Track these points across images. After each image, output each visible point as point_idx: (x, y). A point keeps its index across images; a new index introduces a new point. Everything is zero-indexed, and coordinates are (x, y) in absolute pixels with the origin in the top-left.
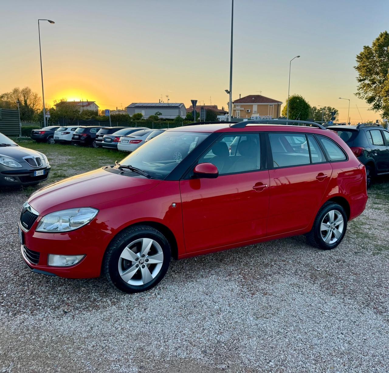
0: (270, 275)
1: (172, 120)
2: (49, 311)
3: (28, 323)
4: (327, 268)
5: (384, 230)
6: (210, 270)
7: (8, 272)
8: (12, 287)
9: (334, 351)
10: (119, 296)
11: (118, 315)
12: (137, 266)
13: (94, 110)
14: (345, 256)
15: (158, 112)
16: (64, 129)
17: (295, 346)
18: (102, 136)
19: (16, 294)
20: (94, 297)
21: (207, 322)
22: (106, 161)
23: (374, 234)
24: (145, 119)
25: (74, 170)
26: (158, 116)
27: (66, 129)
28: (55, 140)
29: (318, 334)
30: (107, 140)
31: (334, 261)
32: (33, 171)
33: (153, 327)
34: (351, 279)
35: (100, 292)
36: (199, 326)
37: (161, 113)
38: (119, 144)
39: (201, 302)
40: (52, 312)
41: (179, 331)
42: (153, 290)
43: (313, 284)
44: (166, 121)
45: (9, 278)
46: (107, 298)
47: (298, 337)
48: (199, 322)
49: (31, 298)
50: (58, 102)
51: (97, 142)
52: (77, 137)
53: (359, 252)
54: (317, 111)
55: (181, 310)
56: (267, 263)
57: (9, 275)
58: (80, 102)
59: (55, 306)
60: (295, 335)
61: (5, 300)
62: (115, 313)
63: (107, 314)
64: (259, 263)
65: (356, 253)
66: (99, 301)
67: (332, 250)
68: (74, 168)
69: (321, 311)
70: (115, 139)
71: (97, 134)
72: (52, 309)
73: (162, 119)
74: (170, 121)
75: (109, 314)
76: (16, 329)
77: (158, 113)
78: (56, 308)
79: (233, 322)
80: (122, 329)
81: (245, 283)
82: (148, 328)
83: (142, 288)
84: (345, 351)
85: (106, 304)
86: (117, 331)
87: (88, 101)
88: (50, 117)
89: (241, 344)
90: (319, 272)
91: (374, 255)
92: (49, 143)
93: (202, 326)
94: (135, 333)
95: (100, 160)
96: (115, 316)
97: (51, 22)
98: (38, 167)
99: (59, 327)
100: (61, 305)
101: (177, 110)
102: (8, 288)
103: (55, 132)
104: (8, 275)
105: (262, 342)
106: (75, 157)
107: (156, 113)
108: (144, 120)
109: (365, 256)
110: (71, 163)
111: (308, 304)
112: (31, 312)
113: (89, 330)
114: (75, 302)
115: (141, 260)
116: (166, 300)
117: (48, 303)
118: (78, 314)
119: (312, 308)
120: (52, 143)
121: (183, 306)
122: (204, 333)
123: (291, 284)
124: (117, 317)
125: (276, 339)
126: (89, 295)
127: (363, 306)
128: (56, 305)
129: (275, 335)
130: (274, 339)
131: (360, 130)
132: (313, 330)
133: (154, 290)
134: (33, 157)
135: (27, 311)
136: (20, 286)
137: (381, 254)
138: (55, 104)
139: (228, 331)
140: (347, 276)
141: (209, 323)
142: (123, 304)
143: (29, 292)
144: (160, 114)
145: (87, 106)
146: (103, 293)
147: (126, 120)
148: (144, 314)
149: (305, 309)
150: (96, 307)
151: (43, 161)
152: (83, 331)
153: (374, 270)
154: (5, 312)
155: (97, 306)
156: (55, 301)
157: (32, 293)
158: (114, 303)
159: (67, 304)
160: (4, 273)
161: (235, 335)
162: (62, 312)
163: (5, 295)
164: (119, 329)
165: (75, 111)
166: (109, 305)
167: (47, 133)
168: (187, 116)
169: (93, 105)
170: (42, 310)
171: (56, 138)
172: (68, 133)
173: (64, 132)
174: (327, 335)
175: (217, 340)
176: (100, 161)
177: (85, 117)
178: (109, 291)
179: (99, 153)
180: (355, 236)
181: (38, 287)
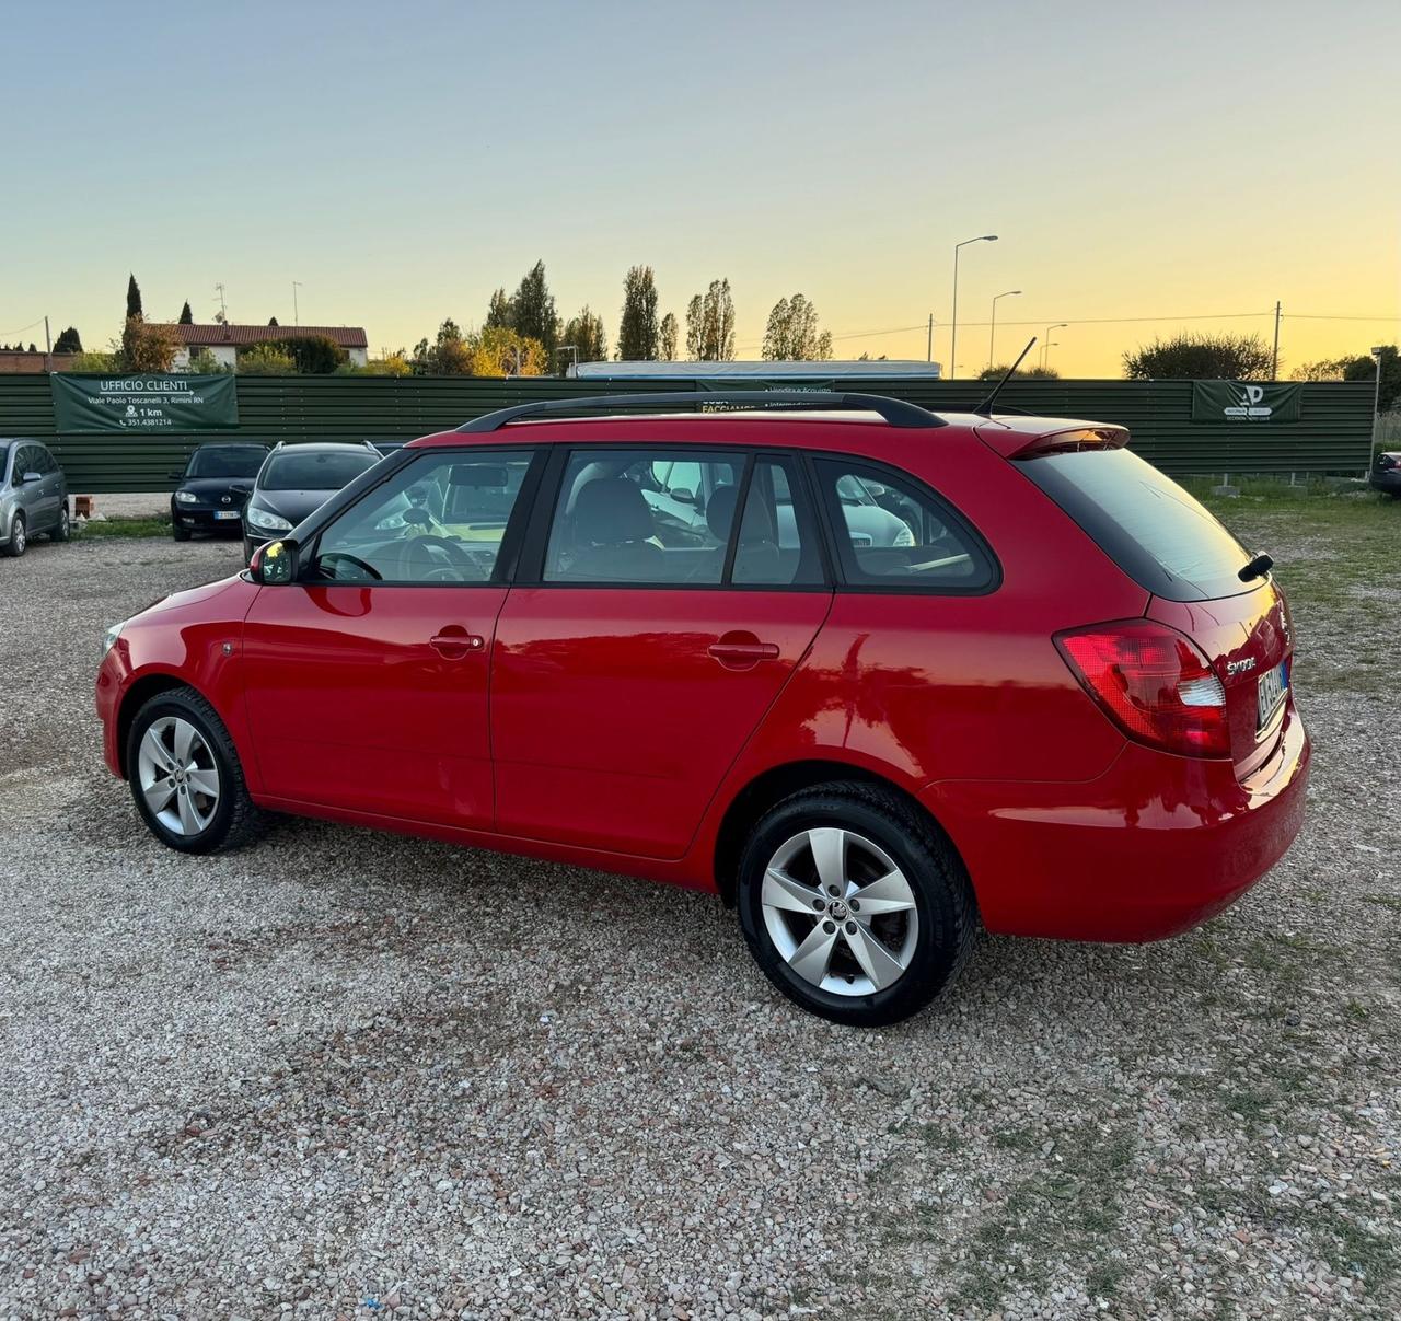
97: (990, 238)
115: (178, 771)
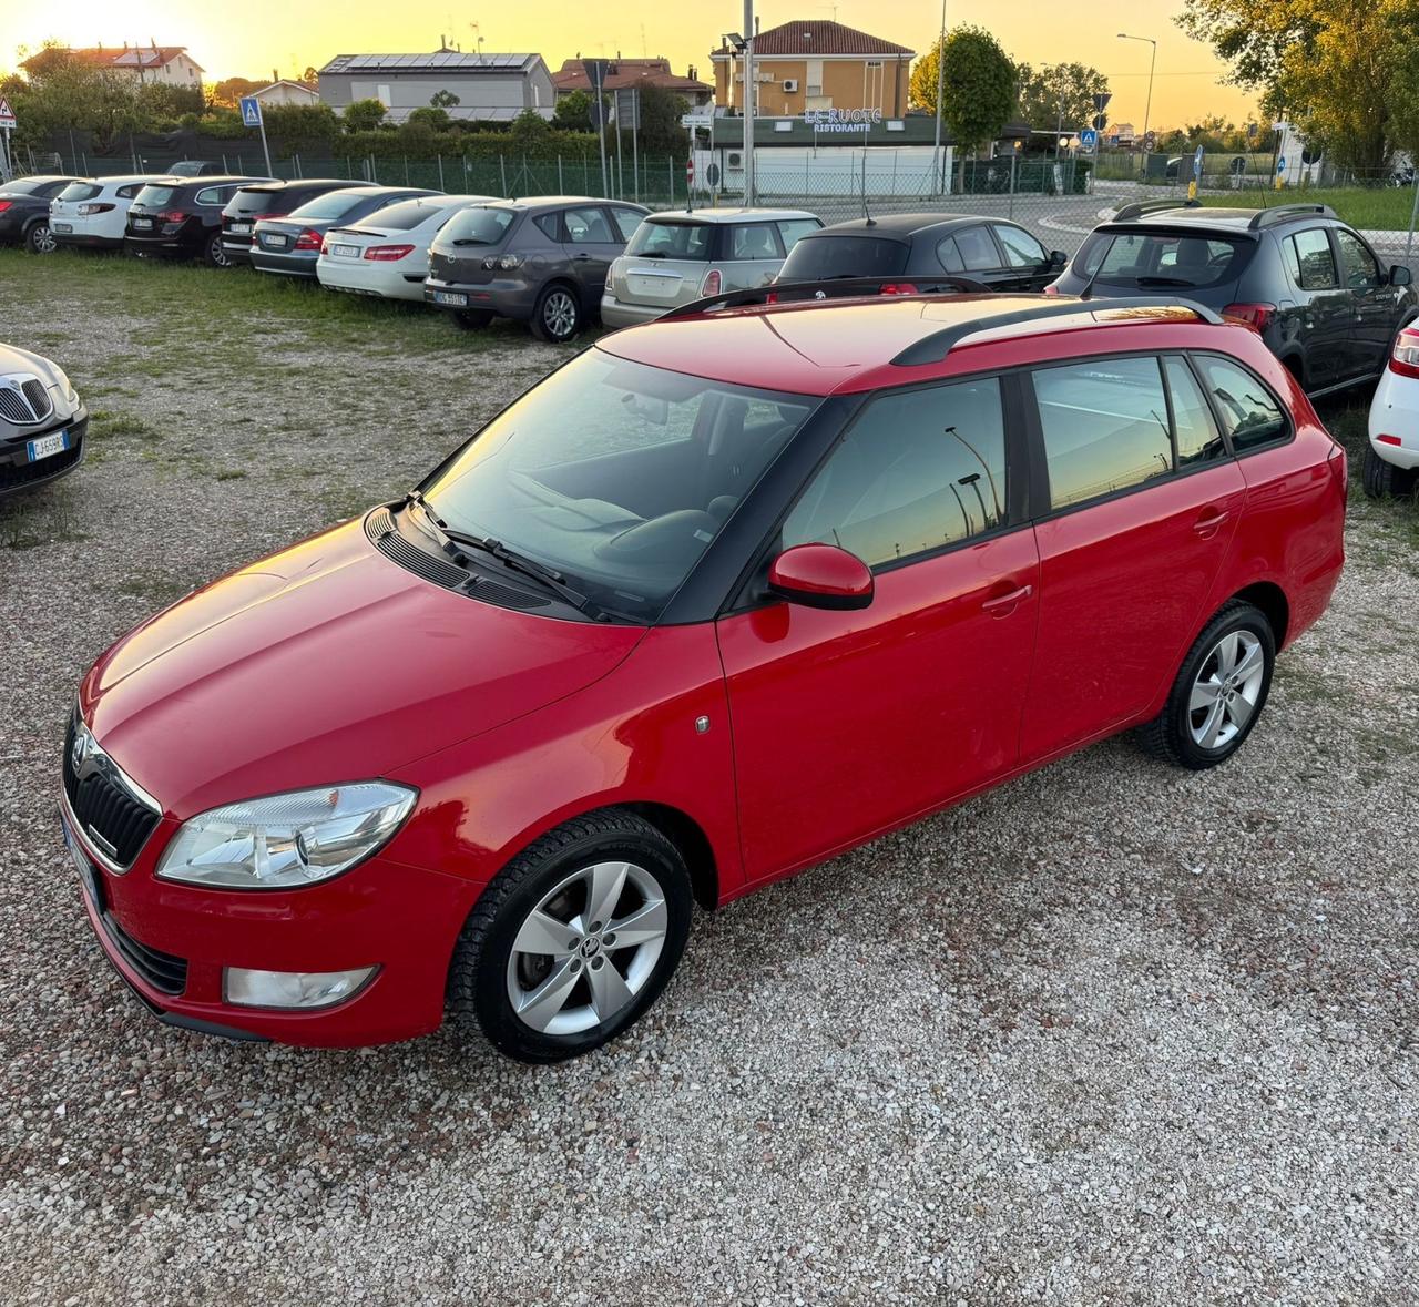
0: (1039, 916)
1: (504, 126)
2: (260, 1184)
3: (193, 1258)
4: (1224, 859)
5: (1369, 652)
6: (818, 910)
7: (44, 981)
8: (76, 1061)
9: (1351, 1289)
10: (512, 1080)
11: (535, 1183)
12: (574, 968)
13: (184, 86)
14: (1269, 797)
15: (444, 92)
16: (89, 190)
17: (1215, 1283)
18: (251, 222)
19: (102, 1098)
20: (419, 1090)
21: (877, 1192)
22: (281, 338)
23: (1341, 679)
24: (396, 123)
25: (168, 394)
26: (447, 110)
27: (97, 190)
28: (55, 237)
29: (1274, 1205)
30: (271, 240)
31: (1239, 823)
32: (22, 442)
33: (686, 1238)
34: (1318, 914)
35: (436, 1064)
36: (852, 1214)
37: (455, 94)
38: (321, 262)
39: (829, 1085)
40: (272, 1186)
41: (787, 1247)
42: (635, 1034)
43: (1198, 950)
44: (478, 131)
45: (54, 1013)
46: (471, 1095)
47: (1213, 1231)
48: (846, 1190)
49: (170, 1118)
50: (35, 50)
51: (226, 245)
52: (147, 224)
53: (1315, 772)
54: (1032, 82)
55: (767, 1135)
56: (1013, 854)
57: (49, 999)
58: (126, 50)
59: (274, 1150)
60: (1202, 1223)
61: (66, 1137)
62: (522, 1173)
63: (489, 1176)
64: (982, 854)
65: (1303, 777)
66: (445, 1109)
67: (1219, 768)
68: (165, 380)
69: (1259, 1087)
70: (302, 237)
71: (224, 213)
72: (269, 1170)
73: (463, 125)
74: (496, 132)
75: (499, 1181)
76: (150, 1295)
77: (445, 97)
78: (283, 1163)
79: (971, 1179)
80: (567, 1255)
81: (961, 968)
82: (665, 1240)
83: (595, 1037)
84: (1386, 1286)
85: (474, 1128)
86: (552, 1268)
87: (158, 45)
88: (14, 126)
89: (1024, 1292)
90: (1202, 885)
91: (1367, 785)
92: (36, 251)
93: (862, 1212)
94: (622, 1271)
95: (257, 332)
96: (527, 1189)
98: (37, 421)
99: (320, 1270)
100: (298, 1142)
101: (517, 85)
102: (61, 1069)
103: (53, 203)
104: (46, 997)
105: (1095, 1272)
106: (153, 322)
107: (437, 96)
108: (394, 128)
109: (1336, 793)
110: (145, 352)
111: (1208, 1058)
112: (189, 1193)
113: (443, 1274)
114: (352, 1124)
115: (588, 943)
116: (697, 1087)
117: (245, 1136)
118: (376, 1190)
119: (1223, 1076)
120: (46, 247)
121: (771, 1116)
122: (880, 1249)
123: (1122, 960)
124: (532, 1191)
125: (1140, 1250)
126: (396, 1085)
127: (1391, 1049)
128: (278, 1145)
129: (1133, 1230)
130: (1132, 1253)
131: (1261, 235)
132: (1256, 1191)
133: (640, 1038)
134: (13, 382)
135: (171, 1190)
136: (110, 1054)
137: (1388, 776)
138: (24, 59)
139: (960, 1227)
140: (1301, 900)
141: (884, 1195)
142: (541, 1118)
143: (153, 1084)
144: (453, 100)
145: (153, 66)
146: (449, 1065)
147: (323, 132)
148: (633, 1174)
149: (1203, 1086)
150: (440, 1147)
151: (52, 394)
152: (420, 1281)
153: (1383, 860)
154: (82, 1203)
155: (441, 1139)
156: (270, 1127)
157: (169, 1091)
158: (505, 1120)
159: (322, 1137)
160: (27, 988)
161: (995, 1249)
162: (312, 1184)
163: (61, 1110)
164: (558, 1256)
165: (112, 99)
166: (484, 1128)
167: (21, 205)
168: (558, 110)
169: (181, 65)
170: (232, 1179)
171: (61, 228)
172: (105, 208)
173: (90, 206)
174: (1306, 1209)
175: (934, 1279)
176: (259, 337)
177: (154, 122)
178: (468, 1050)
179: (245, 296)
180: (1281, 689)
181: (185, 1055)
